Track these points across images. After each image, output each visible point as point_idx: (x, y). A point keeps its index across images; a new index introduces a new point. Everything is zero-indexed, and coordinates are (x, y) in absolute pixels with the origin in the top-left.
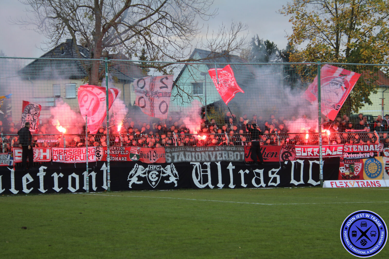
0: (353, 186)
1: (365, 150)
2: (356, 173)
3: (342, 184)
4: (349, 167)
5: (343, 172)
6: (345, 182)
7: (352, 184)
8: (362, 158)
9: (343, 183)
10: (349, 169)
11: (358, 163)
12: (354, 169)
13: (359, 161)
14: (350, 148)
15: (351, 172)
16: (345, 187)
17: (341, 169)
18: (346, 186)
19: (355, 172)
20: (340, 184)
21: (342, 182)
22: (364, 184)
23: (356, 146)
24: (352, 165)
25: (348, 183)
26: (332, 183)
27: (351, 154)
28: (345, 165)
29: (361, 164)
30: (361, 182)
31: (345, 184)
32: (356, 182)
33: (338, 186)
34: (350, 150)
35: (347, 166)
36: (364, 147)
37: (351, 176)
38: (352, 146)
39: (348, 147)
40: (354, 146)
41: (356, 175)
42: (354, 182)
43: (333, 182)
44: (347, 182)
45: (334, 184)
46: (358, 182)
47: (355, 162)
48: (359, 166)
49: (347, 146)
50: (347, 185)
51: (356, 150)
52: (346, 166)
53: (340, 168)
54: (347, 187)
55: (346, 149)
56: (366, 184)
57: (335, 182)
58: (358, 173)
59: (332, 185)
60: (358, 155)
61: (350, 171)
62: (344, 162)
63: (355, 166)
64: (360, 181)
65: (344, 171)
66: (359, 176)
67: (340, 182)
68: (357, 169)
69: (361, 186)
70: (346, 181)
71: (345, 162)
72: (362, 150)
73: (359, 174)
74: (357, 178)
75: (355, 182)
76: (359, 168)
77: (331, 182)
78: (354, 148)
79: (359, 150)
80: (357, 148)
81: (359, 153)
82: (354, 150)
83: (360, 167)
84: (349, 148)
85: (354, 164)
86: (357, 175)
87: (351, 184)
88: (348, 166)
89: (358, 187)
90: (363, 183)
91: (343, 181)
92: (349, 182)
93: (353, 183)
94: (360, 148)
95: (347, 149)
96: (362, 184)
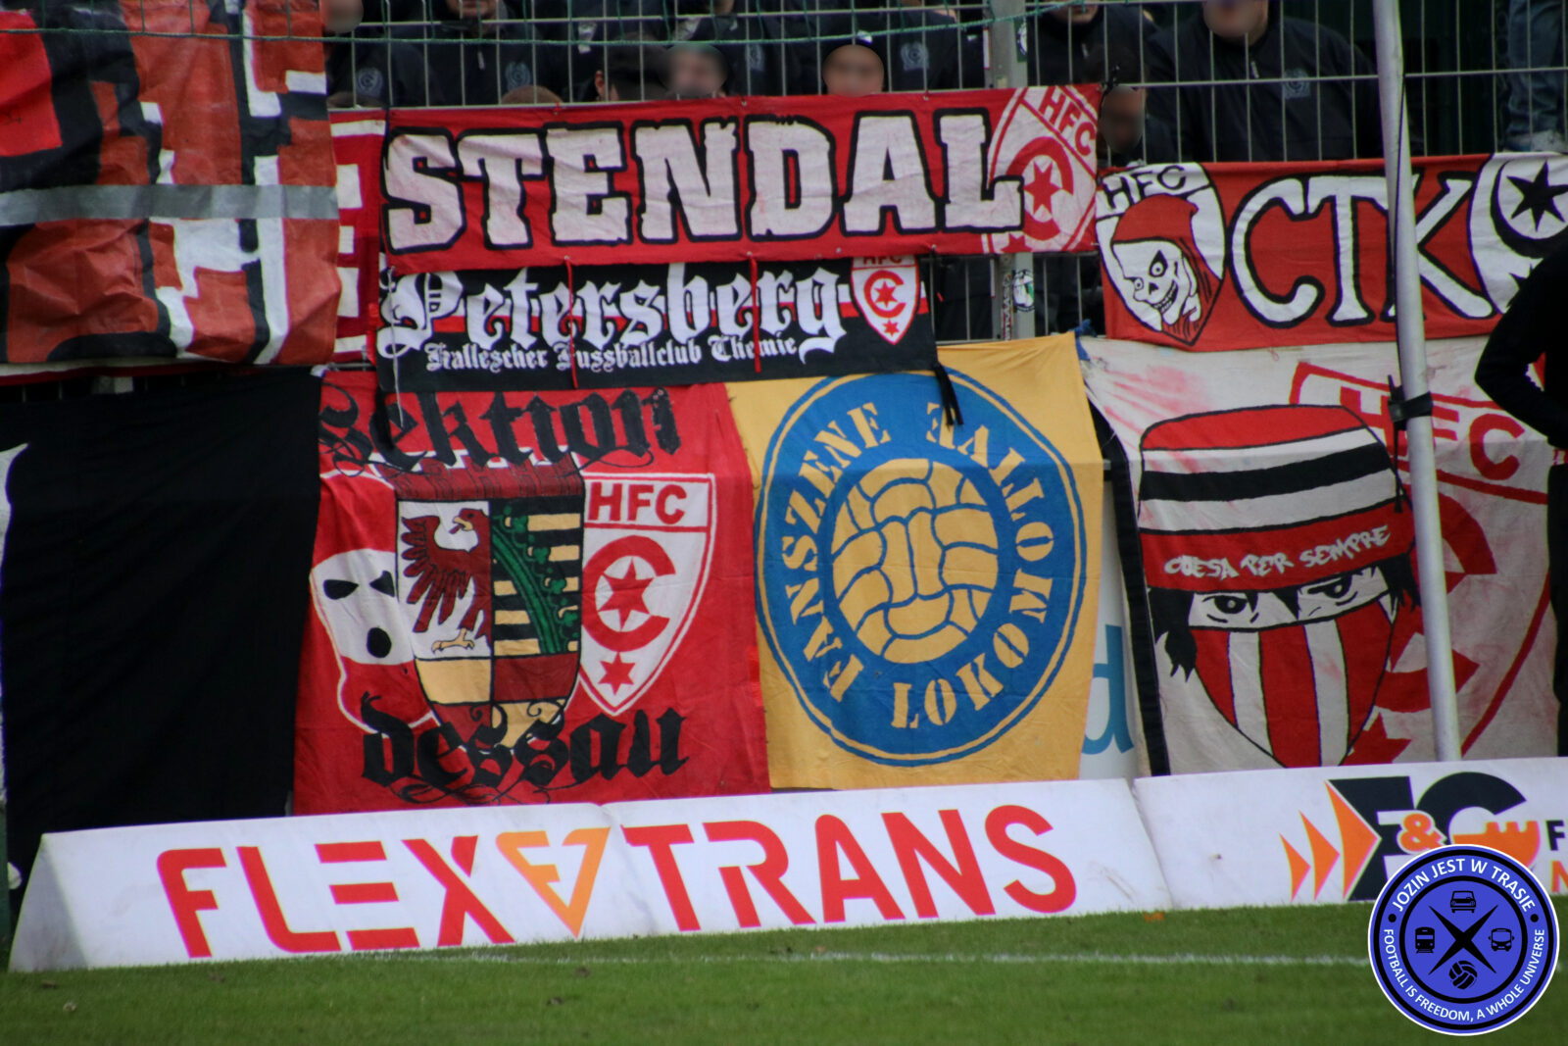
0: (572, 914)
1: (772, 217)
2: (617, 674)
3: (384, 893)
4: (483, 565)
5: (379, 642)
6: (421, 849)
7: (564, 889)
8: (711, 373)
9: (400, 868)
10: (489, 602)
11: (658, 480)
12: (582, 597)
13: (669, 440)
14: (503, 178)
15: (531, 646)
16: (428, 937)
17: (339, 589)
18: (451, 929)
19: (593, 656)
20: (345, 894)
21: (372, 851)
22: (772, 870)
23: (607, 147)
24: (539, 523)
25: (486, 854)
26: (195, 879)
27: (519, 287)
28: (411, 510)
29: (697, 502)
30: (719, 832)
31: (437, 893)
32: (635, 836)
33: (297, 922)
34: (506, 228)
35: (456, 538)
36: (743, 160)
37: (517, 722)
38: (526, 146)
39: (453, 174)
40: (567, 148)
41: (616, 700)
42: (593, 841)
43: (211, 858)
44: (465, 849)
45: (228, 884)
46: (660, 841)
47: (593, 457)
48: (671, 522)
49: (437, 150)
50: (460, 903)
51: (611, 224)
52: (425, 527)
53: (323, 572)
54: (473, 934)
55: (422, 213)
56: (804, 880)
57: (251, 860)
58: (646, 662)
59: (188, 907)
60: (638, 305)
61: (496, 633)
62: (398, 464)
63: (595, 541)
64: (694, 811)
65: (398, 615)
66: (672, 722)
67: (330, 853)
68: (629, 594)
69: (716, 916)
70: (441, 825)
71: (419, 452)
72: (711, 216)
73: (666, 680)
74: (640, 765)
75: (616, 842)
76: (664, 566)
77: (171, 865)
78: (572, 188)
79: (657, 225)
80: (627, 181)
81: (657, 276)
82: (571, 224)
83: (688, 551)
84: (474, 191)
85: (571, 501)
86: (638, 714)
87: (541, 878)
88: (465, 541)
89: (667, 924)
90: (748, 854)
91: (390, 827)
92: (508, 844)
93: (568, 861)
94: (688, 180)
95: (444, 198)
96: (732, 878)
